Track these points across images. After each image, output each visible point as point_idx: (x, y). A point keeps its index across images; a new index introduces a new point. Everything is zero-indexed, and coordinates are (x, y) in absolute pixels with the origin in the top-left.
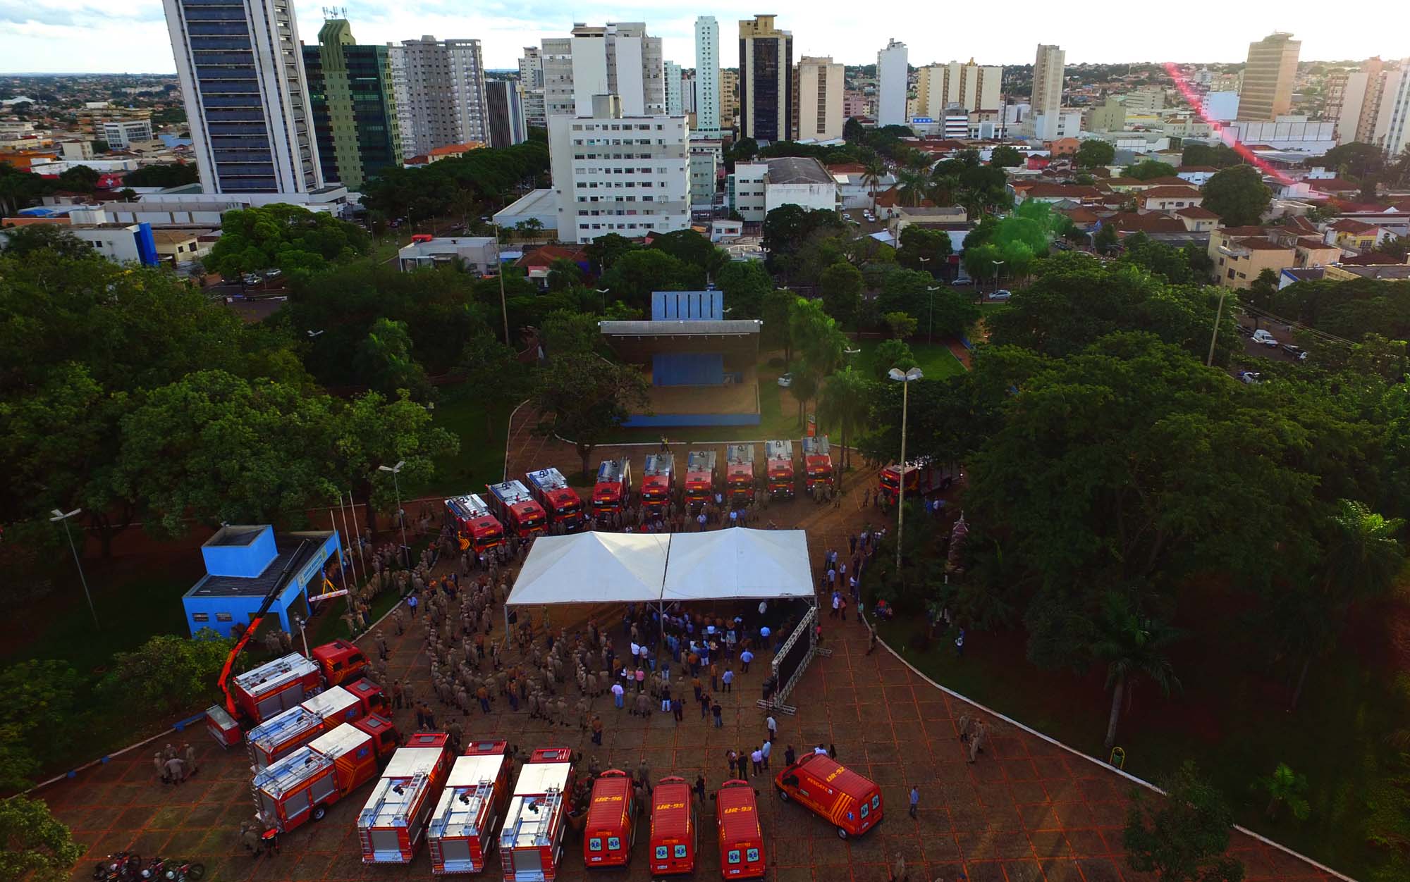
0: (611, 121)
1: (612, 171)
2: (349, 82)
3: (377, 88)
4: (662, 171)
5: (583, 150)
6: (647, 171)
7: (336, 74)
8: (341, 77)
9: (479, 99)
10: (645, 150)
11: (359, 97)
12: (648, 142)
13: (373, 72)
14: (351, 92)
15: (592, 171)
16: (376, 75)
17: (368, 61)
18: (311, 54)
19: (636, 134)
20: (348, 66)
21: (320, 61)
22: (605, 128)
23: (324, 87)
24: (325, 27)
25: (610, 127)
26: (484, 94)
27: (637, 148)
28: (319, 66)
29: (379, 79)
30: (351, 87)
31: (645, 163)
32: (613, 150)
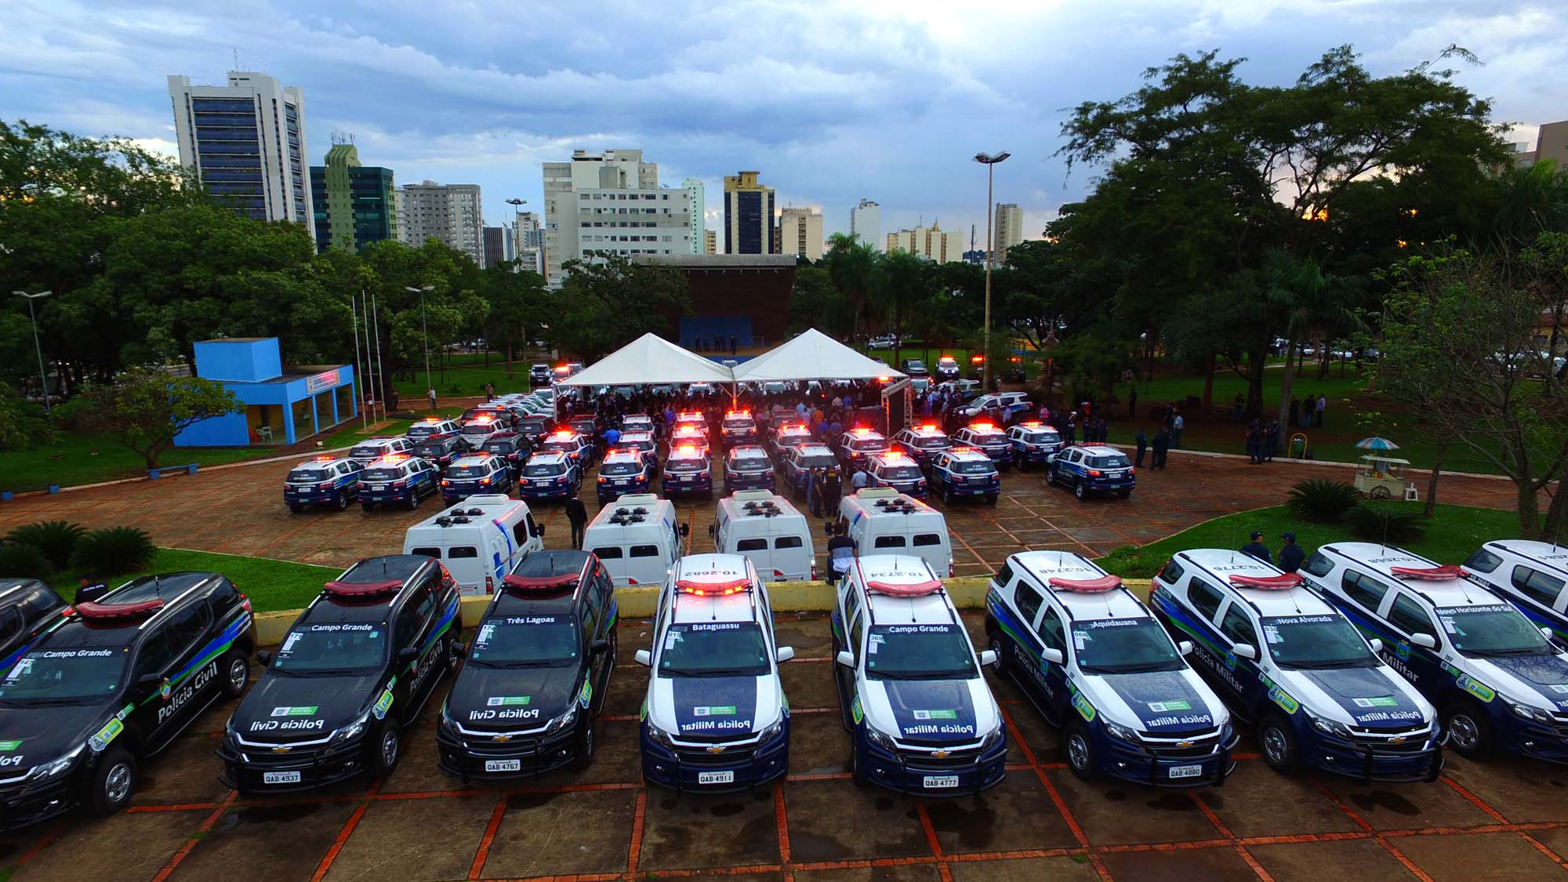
0: (617, 192)
1: (618, 239)
2: (353, 201)
3: (381, 207)
4: (667, 239)
5: (592, 220)
6: (652, 239)
7: (339, 195)
8: (345, 197)
9: (476, 239)
10: (651, 218)
11: (360, 216)
12: (654, 211)
13: (374, 191)
14: (353, 211)
15: (599, 238)
16: (380, 194)
17: (373, 182)
18: (317, 174)
19: (643, 204)
20: (352, 186)
21: (325, 181)
22: (613, 197)
23: (327, 206)
24: (333, 150)
25: (617, 197)
26: (481, 236)
27: (643, 217)
28: (324, 186)
29: (382, 199)
30: (353, 206)
31: (651, 232)
32: (619, 219)
